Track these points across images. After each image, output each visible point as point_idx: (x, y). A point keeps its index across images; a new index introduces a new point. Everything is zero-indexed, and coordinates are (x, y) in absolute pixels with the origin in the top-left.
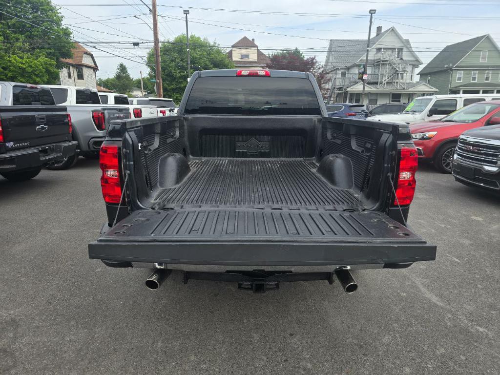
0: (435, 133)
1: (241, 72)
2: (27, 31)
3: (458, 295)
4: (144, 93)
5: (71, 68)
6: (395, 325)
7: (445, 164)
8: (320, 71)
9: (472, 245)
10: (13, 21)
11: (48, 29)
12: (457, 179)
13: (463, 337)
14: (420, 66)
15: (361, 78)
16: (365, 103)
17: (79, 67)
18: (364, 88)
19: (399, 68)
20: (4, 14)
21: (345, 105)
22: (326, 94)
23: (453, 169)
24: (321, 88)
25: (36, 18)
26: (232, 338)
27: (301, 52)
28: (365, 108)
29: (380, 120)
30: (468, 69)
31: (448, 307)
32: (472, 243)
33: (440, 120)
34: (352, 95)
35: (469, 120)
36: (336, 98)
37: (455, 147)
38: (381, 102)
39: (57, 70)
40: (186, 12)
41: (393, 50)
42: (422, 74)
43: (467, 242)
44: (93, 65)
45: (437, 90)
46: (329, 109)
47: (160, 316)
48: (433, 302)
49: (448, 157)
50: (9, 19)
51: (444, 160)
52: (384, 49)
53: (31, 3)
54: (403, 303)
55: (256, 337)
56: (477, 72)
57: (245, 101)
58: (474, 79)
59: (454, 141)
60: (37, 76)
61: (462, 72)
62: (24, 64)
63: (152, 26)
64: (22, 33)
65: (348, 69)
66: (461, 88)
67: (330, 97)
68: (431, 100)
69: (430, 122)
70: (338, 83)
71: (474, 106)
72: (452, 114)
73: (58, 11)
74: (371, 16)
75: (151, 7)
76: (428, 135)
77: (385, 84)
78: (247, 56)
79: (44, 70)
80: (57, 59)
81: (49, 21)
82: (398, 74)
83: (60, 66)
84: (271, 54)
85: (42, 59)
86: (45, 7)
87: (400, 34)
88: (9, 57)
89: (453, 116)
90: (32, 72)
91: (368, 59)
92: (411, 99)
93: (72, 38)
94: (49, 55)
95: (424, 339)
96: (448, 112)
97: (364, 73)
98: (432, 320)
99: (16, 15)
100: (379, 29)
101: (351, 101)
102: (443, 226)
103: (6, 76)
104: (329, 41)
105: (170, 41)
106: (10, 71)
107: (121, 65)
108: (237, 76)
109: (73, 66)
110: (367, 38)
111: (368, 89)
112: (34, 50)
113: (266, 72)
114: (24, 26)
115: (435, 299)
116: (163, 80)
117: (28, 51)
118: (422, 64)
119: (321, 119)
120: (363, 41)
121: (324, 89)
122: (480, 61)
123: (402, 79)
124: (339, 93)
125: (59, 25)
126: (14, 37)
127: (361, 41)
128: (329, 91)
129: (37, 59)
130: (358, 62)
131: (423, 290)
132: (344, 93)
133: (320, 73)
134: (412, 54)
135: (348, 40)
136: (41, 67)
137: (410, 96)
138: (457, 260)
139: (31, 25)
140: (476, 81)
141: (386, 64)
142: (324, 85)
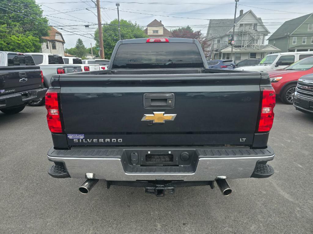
0: (281, 78)
1: (149, 39)
2: (21, 20)
3: (303, 193)
4: (93, 57)
5: (48, 42)
6: (259, 216)
7: (288, 98)
8: (204, 39)
9: (310, 155)
10: (13, 14)
11: (34, 19)
12: (297, 109)
13: (309, 225)
14: (268, 34)
15: (230, 44)
16: (233, 59)
17: (53, 42)
18: (232, 50)
19: (255, 36)
20: (7, 11)
21: (220, 61)
22: (207, 54)
23: (294, 101)
24: (204, 51)
25: (26, 12)
26: (142, 226)
27: (191, 28)
28: (233, 62)
29: (243, 70)
30: (299, 35)
31: (297, 202)
32: (310, 153)
33: (284, 69)
34: (224, 54)
35: (304, 69)
36: (214, 57)
37: (295, 87)
38: (243, 58)
39: (40, 44)
40: (118, 5)
41: (251, 25)
42: (270, 40)
43: (307, 153)
44: (62, 40)
45: (280, 50)
46: (209, 64)
47: (93, 209)
48: (285, 198)
49: (290, 93)
50: (10, 13)
51: (287, 95)
52: (245, 24)
53: (23, 3)
54: (264, 199)
55: (159, 226)
56: (306, 37)
57: (156, 60)
58: (304, 42)
59: (295, 83)
60: (28, 48)
61: (296, 38)
62: (19, 40)
63: (97, 14)
64: (18, 21)
65: (222, 38)
66: (296, 48)
67: (210, 56)
68: (277, 56)
69: (277, 70)
70: (215, 47)
71: (307, 59)
72: (292, 65)
73: (40, 8)
74: (236, 3)
75: (96, 3)
76: (276, 79)
77: (245, 47)
78: (157, 31)
79: (32, 44)
80: (40, 37)
81: (34, 14)
82: (254, 40)
83: (41, 41)
84: (172, 30)
85: (31, 37)
86: (32, 5)
87: (255, 14)
88: (10, 37)
89: (292, 66)
90: (24, 45)
91: (235, 31)
92: (263, 56)
93: (48, 24)
94: (34, 35)
95: (281, 228)
96: (289, 64)
97: (232, 40)
98: (285, 212)
99: (14, 11)
100: (241, 11)
101: (224, 58)
102: (289, 141)
103: (9, 48)
104: (209, 20)
105: (108, 23)
106: (11, 45)
107: (79, 40)
108: (146, 43)
109: (50, 41)
110: (234, 18)
111: (235, 50)
112: (25, 32)
113: (166, 39)
114: (19, 17)
115: (287, 196)
116: (105, 48)
117: (22, 33)
118: (270, 33)
119: (204, 70)
120: (231, 20)
121: (207, 51)
122: (308, 31)
123: (257, 43)
124: (216, 53)
125: (40, 16)
126: (13, 24)
127: (230, 20)
128: (209, 52)
129: (27, 37)
130: (228, 33)
131: (278, 189)
132: (219, 53)
133: (203, 41)
134: (263, 27)
135: (221, 20)
136: (30, 42)
137: (262, 54)
138: (301, 166)
139: (24, 17)
140: (305, 44)
141: (246, 34)
142: (206, 48)
